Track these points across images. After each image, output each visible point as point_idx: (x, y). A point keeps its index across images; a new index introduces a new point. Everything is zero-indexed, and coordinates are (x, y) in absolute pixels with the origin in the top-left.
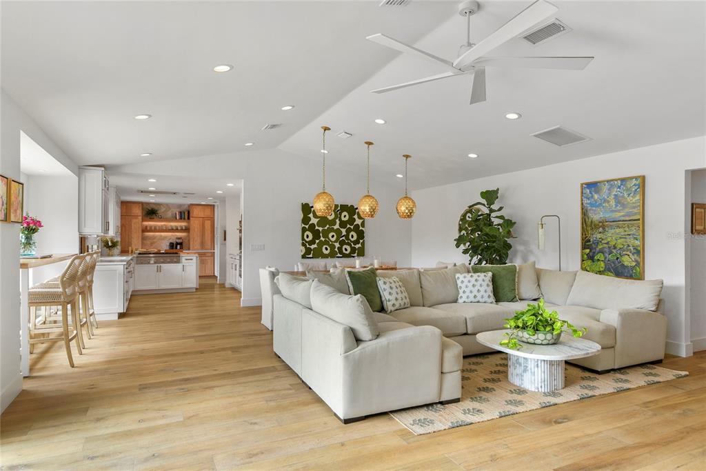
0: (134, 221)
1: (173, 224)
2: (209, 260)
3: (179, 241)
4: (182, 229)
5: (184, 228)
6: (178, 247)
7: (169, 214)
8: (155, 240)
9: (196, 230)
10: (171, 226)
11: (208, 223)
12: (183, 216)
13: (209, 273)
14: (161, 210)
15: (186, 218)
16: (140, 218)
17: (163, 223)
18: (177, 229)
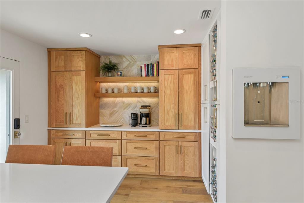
0: (76, 78)
1: (138, 85)
2: (190, 147)
3: (145, 111)
4: (149, 92)
5: (152, 91)
6: (144, 120)
7: (134, 70)
8: (115, 109)
9: (168, 92)
10: (135, 87)
11: (189, 80)
12: (151, 72)
13: (190, 172)
14: (124, 66)
15: (155, 73)
16: (83, 74)
17: (125, 84)
18: (143, 92)
